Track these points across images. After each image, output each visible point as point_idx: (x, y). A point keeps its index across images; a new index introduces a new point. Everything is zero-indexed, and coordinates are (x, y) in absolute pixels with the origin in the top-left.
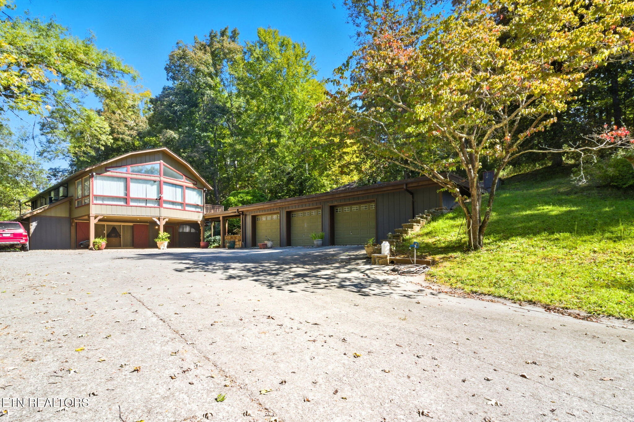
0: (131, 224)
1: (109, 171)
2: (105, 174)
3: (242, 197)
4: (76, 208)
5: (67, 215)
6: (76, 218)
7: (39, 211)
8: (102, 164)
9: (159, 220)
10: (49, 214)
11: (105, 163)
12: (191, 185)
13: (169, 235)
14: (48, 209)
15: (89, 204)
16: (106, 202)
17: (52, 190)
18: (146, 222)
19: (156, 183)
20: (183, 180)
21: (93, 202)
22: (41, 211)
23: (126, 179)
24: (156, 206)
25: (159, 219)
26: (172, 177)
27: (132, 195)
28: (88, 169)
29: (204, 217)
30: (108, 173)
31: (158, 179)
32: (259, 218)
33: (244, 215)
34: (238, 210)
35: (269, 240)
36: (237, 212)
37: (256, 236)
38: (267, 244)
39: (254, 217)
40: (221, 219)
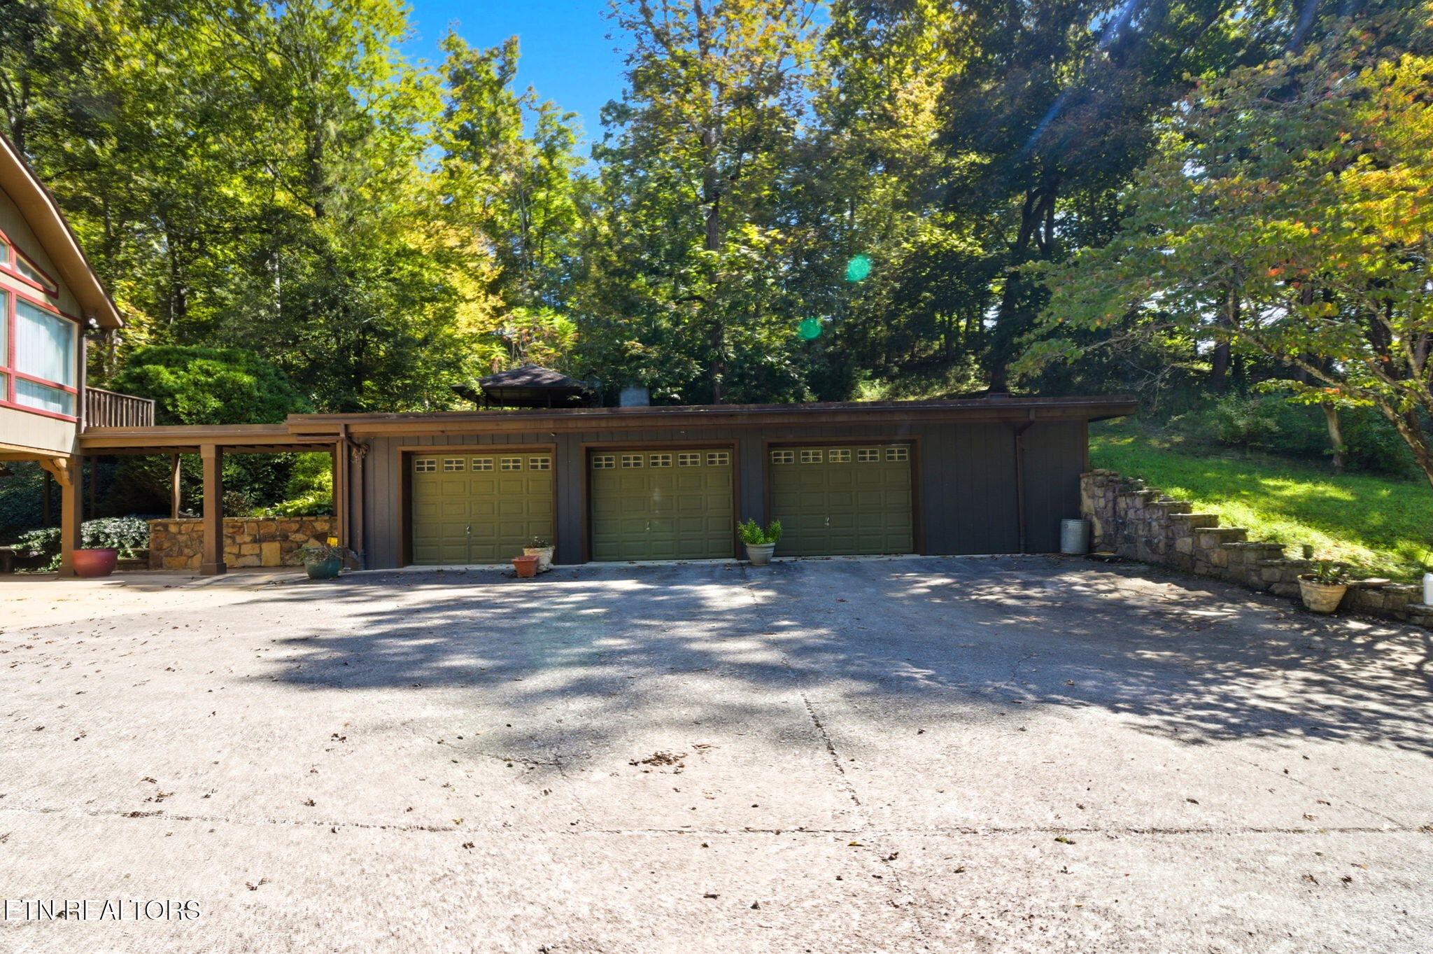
12: (35, 294)
29: (80, 440)
32: (429, 463)
33: (359, 446)
34: (346, 426)
35: (543, 546)
36: (343, 435)
37: (414, 527)
38: (537, 561)
39: (407, 457)
40: (208, 454)
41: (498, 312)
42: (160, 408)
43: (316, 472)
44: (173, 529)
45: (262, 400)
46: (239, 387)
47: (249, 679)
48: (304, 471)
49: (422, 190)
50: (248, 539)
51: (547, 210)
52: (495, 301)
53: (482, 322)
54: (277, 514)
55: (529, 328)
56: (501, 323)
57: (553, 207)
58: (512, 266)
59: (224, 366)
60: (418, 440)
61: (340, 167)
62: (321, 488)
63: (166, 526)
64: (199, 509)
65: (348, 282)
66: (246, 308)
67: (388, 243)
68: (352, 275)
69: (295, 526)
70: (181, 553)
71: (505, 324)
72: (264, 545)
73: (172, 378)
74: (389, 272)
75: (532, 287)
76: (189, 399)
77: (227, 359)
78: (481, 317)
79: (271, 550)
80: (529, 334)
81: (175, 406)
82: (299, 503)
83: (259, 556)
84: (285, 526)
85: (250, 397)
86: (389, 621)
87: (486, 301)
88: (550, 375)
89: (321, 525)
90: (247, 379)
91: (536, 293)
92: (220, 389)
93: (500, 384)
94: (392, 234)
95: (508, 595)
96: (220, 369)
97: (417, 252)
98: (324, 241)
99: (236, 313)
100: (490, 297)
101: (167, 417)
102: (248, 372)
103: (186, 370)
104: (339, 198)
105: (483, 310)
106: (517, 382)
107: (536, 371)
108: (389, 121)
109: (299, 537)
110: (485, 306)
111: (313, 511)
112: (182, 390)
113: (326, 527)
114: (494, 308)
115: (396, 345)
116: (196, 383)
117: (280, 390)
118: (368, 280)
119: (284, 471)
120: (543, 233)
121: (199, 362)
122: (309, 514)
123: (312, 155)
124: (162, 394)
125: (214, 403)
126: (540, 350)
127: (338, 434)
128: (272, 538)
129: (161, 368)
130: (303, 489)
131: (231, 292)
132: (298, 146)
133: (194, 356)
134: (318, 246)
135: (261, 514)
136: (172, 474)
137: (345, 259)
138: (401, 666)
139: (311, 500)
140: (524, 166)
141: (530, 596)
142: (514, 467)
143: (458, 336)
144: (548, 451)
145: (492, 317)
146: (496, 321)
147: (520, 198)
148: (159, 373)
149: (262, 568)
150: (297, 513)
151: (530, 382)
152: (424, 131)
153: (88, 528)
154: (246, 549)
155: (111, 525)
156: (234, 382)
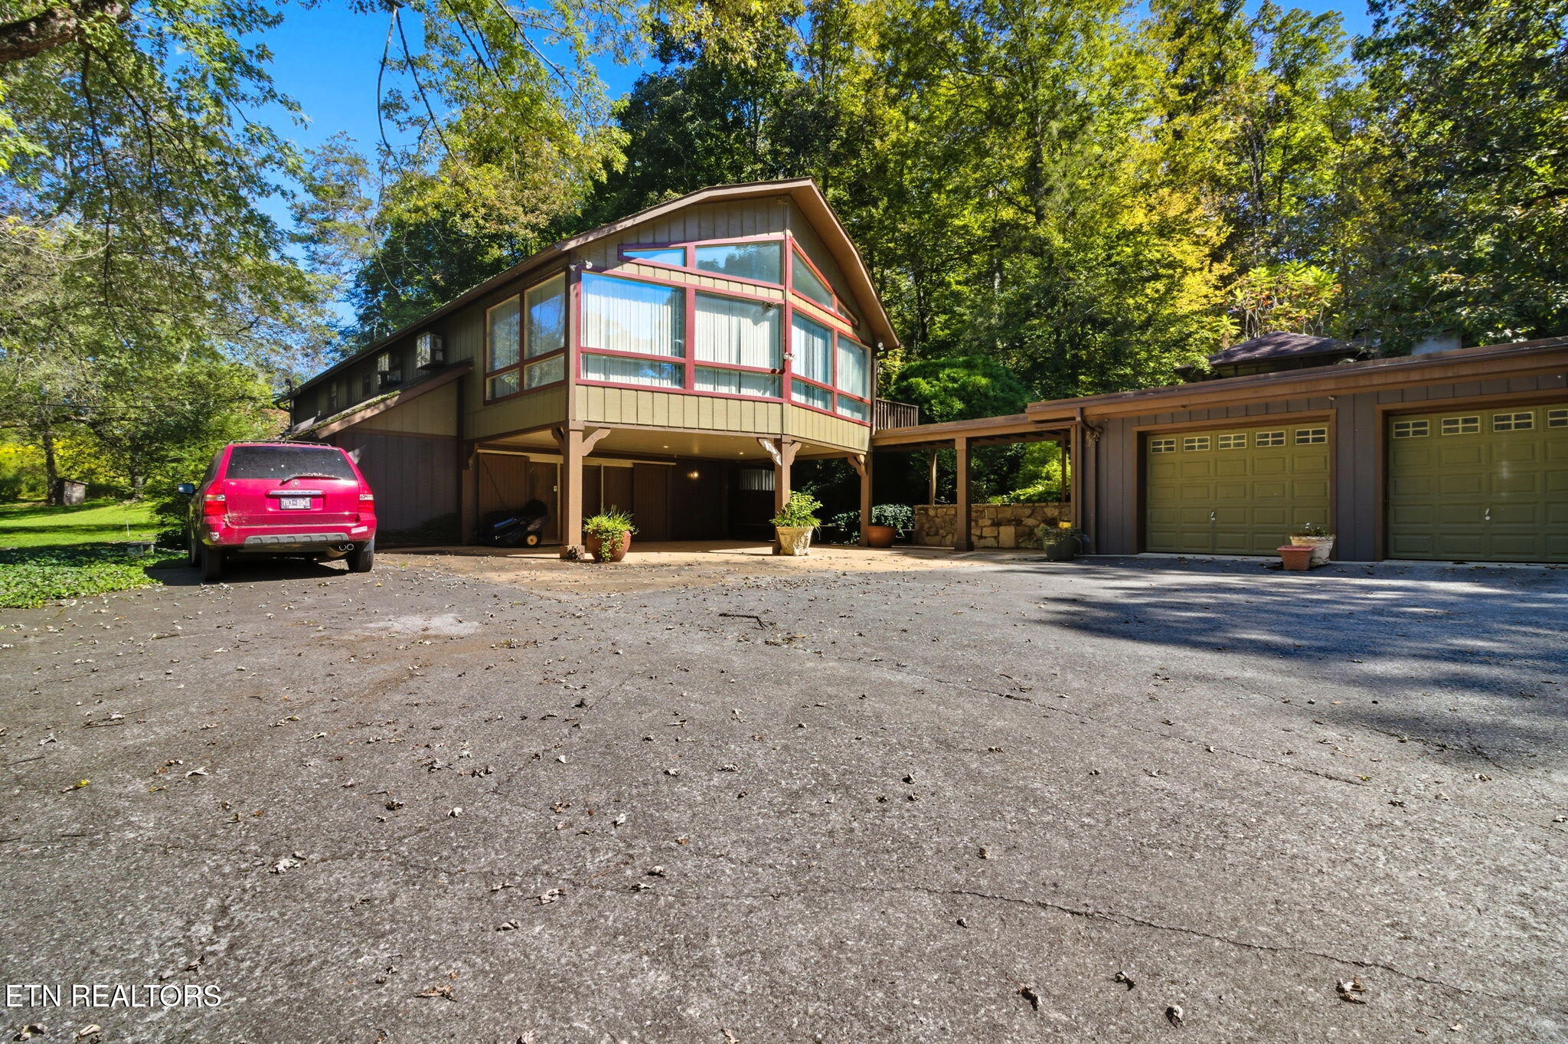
0: (627, 464)
1: (628, 260)
2: (618, 270)
3: (954, 380)
4: (486, 403)
5: (451, 431)
6: (483, 442)
7: (369, 414)
8: (619, 227)
9: (780, 450)
10: (395, 426)
11: (629, 223)
12: (847, 329)
13: (818, 505)
14: (398, 404)
15: (563, 385)
16: (615, 379)
17: (381, 352)
18: (667, 457)
19: (772, 313)
20: (832, 310)
21: (578, 375)
22: (376, 412)
23: (681, 292)
24: (768, 395)
25: (778, 444)
26: (809, 295)
27: (702, 353)
28: (572, 244)
29: (872, 440)
30: (628, 269)
31: (776, 296)
32: (1166, 443)
33: (1093, 430)
34: (1082, 410)
35: (1318, 533)
36: (1079, 419)
37: (1149, 512)
38: (1313, 551)
39: (1143, 438)
40: (961, 446)
41: (1225, 280)
42: (921, 412)
43: (1044, 462)
44: (932, 513)
45: (996, 398)
46: (977, 389)
47: (1040, 622)
48: (1033, 461)
49: (1144, 161)
50: (988, 522)
51: (1287, 148)
52: (1224, 268)
53: (1206, 296)
54: (1011, 500)
55: (1270, 289)
56: (1231, 292)
57: (1294, 141)
58: (1241, 225)
59: (966, 372)
60: (1155, 418)
61: (1062, 164)
62: (1048, 478)
63: (926, 510)
64: (952, 498)
65: (1071, 275)
66: (980, 320)
67: (1110, 226)
68: (1072, 268)
69: (1028, 512)
70: (937, 533)
71: (1238, 292)
72: (1002, 528)
73: (928, 387)
74: (1109, 257)
75: (1267, 246)
76: (941, 403)
77: (969, 366)
78: (1204, 290)
79: (1007, 533)
80: (1269, 297)
81: (931, 410)
82: (1030, 491)
83: (996, 538)
84: (1020, 511)
85: (986, 396)
86: (1149, 595)
87: (1210, 271)
88: (1303, 340)
89: (1051, 511)
90: (984, 381)
91: (1273, 250)
92: (963, 393)
93: (1235, 359)
94: (1112, 215)
95: (1281, 585)
96: (961, 373)
97: (1138, 231)
98: (1046, 242)
99: (972, 325)
100: (1216, 265)
101: (926, 419)
102: (985, 375)
103: (938, 379)
104: (1061, 195)
105: (1207, 283)
106: (1257, 354)
107: (1280, 339)
108: (1108, 101)
109: (1030, 522)
110: (1209, 276)
111: (1043, 497)
112: (935, 396)
113: (1056, 513)
114: (1222, 278)
115: (1116, 333)
116: (945, 389)
117: (1011, 389)
118: (1090, 269)
119: (1015, 463)
120: (1279, 179)
121: (947, 371)
122: (1039, 501)
123: (1034, 163)
124: (923, 400)
125: (958, 405)
126: (1286, 314)
127: (1074, 419)
128: (1009, 522)
129: (920, 380)
130: (1032, 478)
131: (968, 307)
132: (1022, 158)
133: (943, 366)
134: (1040, 248)
135: (997, 501)
136: (930, 469)
137: (1067, 254)
138: (1189, 631)
139: (1040, 488)
140: (1257, 104)
141: (1311, 588)
142: (1274, 443)
143: (1180, 312)
144: (1324, 419)
145: (1217, 288)
146: (1223, 292)
147: (1251, 143)
148: (918, 384)
149: (1000, 548)
150: (1029, 500)
151: (1274, 352)
152: (1145, 98)
153: (875, 511)
154: (987, 532)
155: (889, 510)
156: (974, 385)
